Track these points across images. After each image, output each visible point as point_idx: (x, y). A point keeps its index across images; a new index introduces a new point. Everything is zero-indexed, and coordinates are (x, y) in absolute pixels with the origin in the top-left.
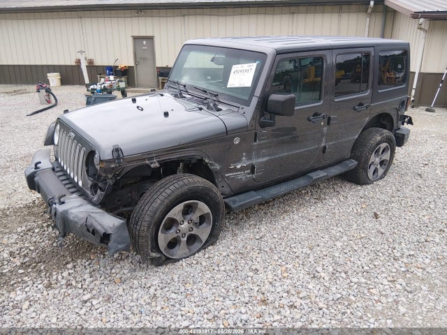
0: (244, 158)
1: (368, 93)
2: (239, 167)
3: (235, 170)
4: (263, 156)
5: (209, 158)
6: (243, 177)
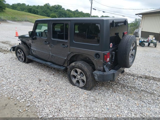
0: (32, 47)
6: (33, 52)
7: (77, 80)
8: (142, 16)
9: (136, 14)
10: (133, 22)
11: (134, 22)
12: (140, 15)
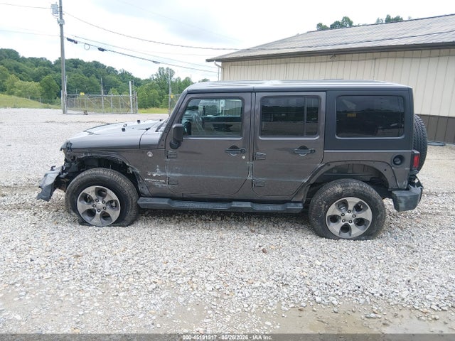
0: (158, 169)
1: (316, 138)
2: (154, 175)
3: (151, 177)
4: (177, 173)
5: (128, 162)
6: (160, 184)
7: (343, 223)
8: (222, 65)
9: (208, 61)
10: (155, 77)
11: (157, 75)
12: (218, 63)
